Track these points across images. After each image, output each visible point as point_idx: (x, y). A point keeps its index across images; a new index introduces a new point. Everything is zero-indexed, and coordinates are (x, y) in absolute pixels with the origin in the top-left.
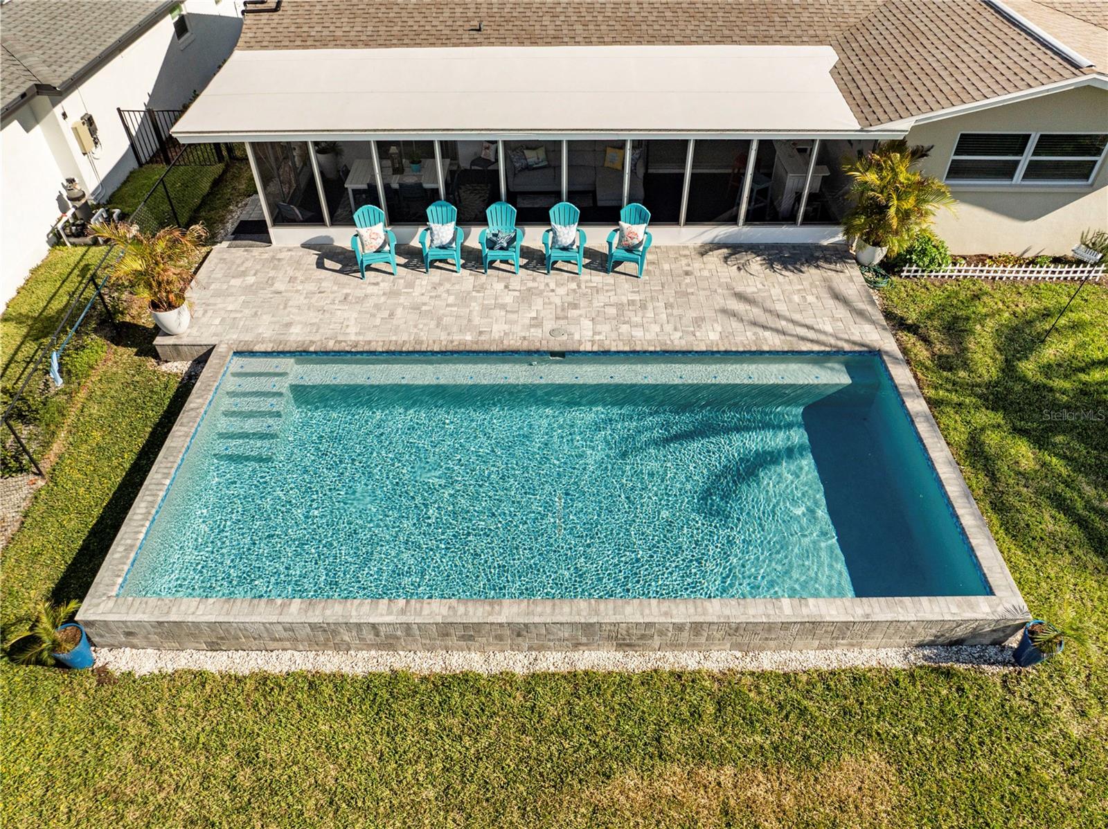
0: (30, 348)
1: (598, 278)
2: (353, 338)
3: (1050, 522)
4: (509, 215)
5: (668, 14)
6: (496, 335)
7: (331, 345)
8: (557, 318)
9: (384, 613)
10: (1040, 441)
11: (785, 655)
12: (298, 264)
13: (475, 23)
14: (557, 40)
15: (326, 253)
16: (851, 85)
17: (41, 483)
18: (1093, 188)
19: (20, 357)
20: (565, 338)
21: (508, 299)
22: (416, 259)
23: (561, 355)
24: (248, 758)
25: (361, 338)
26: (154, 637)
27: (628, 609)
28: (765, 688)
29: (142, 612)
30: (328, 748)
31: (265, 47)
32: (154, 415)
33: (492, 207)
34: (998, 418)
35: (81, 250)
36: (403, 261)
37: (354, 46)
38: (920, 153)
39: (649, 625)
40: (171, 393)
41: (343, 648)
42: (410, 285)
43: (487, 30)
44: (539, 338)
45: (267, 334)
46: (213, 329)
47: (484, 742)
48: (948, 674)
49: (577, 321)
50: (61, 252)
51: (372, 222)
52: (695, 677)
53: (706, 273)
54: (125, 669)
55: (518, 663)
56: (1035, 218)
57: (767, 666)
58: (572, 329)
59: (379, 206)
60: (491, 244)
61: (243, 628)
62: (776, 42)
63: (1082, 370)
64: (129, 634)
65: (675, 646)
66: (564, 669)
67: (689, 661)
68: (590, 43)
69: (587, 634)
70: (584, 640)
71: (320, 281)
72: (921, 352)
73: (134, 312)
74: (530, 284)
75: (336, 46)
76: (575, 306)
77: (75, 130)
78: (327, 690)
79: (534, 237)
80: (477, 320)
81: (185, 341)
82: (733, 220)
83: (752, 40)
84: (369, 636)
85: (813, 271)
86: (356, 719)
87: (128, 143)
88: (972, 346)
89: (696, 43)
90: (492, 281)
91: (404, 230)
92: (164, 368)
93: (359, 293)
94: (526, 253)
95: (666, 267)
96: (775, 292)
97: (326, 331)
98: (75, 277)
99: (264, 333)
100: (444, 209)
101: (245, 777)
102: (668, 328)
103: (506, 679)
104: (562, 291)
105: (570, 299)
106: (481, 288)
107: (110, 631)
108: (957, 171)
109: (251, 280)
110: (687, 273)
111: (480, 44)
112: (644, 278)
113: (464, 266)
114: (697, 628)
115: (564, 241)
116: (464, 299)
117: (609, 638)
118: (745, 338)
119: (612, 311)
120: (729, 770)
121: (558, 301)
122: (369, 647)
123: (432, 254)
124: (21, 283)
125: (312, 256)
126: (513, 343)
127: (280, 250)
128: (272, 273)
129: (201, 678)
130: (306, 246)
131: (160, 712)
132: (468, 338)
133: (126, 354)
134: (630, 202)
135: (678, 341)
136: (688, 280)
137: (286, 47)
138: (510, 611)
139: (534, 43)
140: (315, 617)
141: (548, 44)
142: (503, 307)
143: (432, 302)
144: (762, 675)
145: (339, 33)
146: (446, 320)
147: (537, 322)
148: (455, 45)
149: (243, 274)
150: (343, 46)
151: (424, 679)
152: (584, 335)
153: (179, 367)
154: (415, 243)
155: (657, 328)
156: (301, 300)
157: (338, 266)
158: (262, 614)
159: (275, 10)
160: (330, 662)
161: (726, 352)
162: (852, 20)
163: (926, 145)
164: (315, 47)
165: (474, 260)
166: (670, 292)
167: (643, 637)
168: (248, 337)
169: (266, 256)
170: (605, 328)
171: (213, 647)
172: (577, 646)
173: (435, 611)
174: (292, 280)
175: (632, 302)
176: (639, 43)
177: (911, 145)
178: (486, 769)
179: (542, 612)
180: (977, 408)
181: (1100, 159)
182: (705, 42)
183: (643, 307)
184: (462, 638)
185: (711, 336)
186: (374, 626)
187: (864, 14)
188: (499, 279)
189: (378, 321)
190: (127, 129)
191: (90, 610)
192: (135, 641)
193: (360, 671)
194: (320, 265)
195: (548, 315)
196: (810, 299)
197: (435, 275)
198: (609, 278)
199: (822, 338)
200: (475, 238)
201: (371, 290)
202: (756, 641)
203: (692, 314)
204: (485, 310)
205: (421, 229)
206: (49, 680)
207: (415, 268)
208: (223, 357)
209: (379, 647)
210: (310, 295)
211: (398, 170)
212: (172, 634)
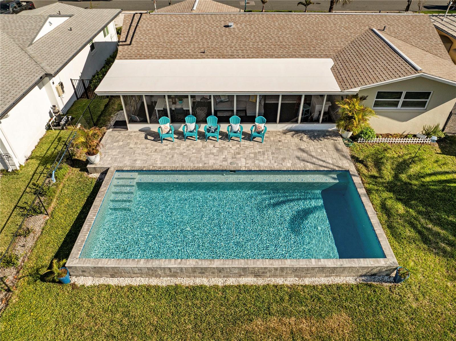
0: (41, 168)
1: (247, 143)
2: (159, 165)
3: (409, 232)
4: (215, 120)
5: (272, 46)
6: (210, 164)
7: (151, 168)
8: (233, 158)
9: (173, 264)
10: (406, 203)
11: (313, 279)
12: (138, 137)
13: (202, 50)
14: (232, 56)
15: (148, 133)
16: (338, 74)
17: (48, 218)
18: (426, 110)
19: (38, 171)
20: (235, 165)
21: (215, 151)
22: (181, 136)
23: (234, 172)
24: (126, 314)
25: (162, 165)
26: (92, 273)
27: (258, 263)
28: (306, 291)
29: (89, 264)
30: (154, 311)
31: (126, 59)
32: (88, 193)
33: (209, 117)
34: (391, 195)
35: (58, 132)
36: (176, 136)
37: (159, 58)
38: (363, 98)
39: (265, 268)
40: (93, 185)
41: (158, 276)
42: (179, 145)
43: (207, 53)
44: (226, 165)
45: (128, 164)
46: (108, 162)
47: (208, 309)
48: (370, 286)
49: (240, 159)
50: (50, 132)
51: (165, 122)
52: (282, 287)
53: (286, 141)
54: (81, 284)
55: (219, 282)
56: (407, 121)
57: (307, 283)
58: (238, 162)
59: (168, 116)
60: (209, 131)
61: (124, 269)
62: (311, 57)
63: (423, 177)
64: (83, 271)
65: (275, 276)
66: (236, 284)
67: (280, 281)
68: (244, 58)
69: (244, 272)
70: (243, 274)
71: (146, 144)
72: (364, 170)
73: (78, 155)
74: (223, 145)
75: (152, 58)
76: (239, 154)
77: (57, 88)
78: (153, 291)
79: (224, 128)
80: (203, 159)
81: (98, 166)
82: (296, 122)
83: (303, 56)
84: (168, 272)
85: (326, 140)
86: (163, 301)
87: (73, 91)
88: (383, 168)
89: (283, 57)
90: (209, 144)
91: (176, 125)
92: (90, 176)
93: (161, 148)
94: (221, 133)
95: (272, 139)
96: (312, 148)
97: (149, 163)
98: (56, 142)
99: (127, 163)
100: (191, 118)
101: (125, 321)
102: (273, 162)
103: (216, 287)
104: (234, 148)
105: (237, 151)
106: (205, 147)
107: (77, 270)
108: (377, 104)
109: (121, 143)
110: (280, 141)
111: (204, 58)
112: (264, 143)
113: (198, 138)
114: (282, 269)
115: (235, 129)
116: (199, 151)
117: (252, 273)
118: (300, 166)
119: (252, 155)
120: (293, 318)
121: (233, 152)
122: (167, 276)
123: (187, 134)
124: (37, 144)
125: (143, 135)
126: (216, 167)
127: (131, 132)
128: (129, 141)
129: (108, 287)
130: (141, 130)
131: (95, 299)
132: (201, 165)
133: (76, 170)
134: (259, 116)
135: (276, 167)
136: (280, 144)
137: (134, 59)
138: (217, 264)
139: (224, 58)
140: (149, 265)
141: (229, 58)
142: (213, 154)
143: (187, 152)
144: (306, 286)
145: (153, 53)
146: (193, 159)
147: (225, 160)
148: (195, 58)
149: (118, 141)
150: (155, 58)
151: (187, 287)
152: (242, 164)
153: (96, 175)
154: (181, 130)
155: (268, 162)
156: (140, 151)
157: (153, 138)
158: (130, 264)
159: (130, 44)
160: (154, 282)
161: (293, 171)
162: (339, 49)
163: (365, 96)
164: (144, 59)
165: (202, 136)
166: (273, 148)
167: (263, 273)
168: (121, 165)
169: (126, 134)
170: (250, 162)
171: (112, 276)
172: (240, 276)
173: (191, 263)
174: (136, 143)
175: (259, 152)
176: (262, 57)
177: (360, 96)
178: (209, 318)
179: (228, 264)
180: (383, 191)
181: (428, 100)
182: (286, 57)
183: (264, 154)
184: (200, 273)
185: (288, 165)
186: (170, 269)
187: (344, 46)
188: (211, 143)
189: (168, 159)
190: (74, 86)
191: (70, 263)
192: (85, 274)
193: (164, 285)
194: (146, 138)
195: (229, 157)
196: (324, 151)
197: (188, 142)
198: (251, 143)
199: (328, 165)
200: (203, 128)
201: (165, 147)
202: (303, 274)
203: (281, 157)
204: (207, 155)
205: (183, 125)
206: (55, 288)
207: (180, 139)
208: (112, 172)
209: (171, 276)
210: (143, 149)
211: (174, 103)
212: (99, 271)
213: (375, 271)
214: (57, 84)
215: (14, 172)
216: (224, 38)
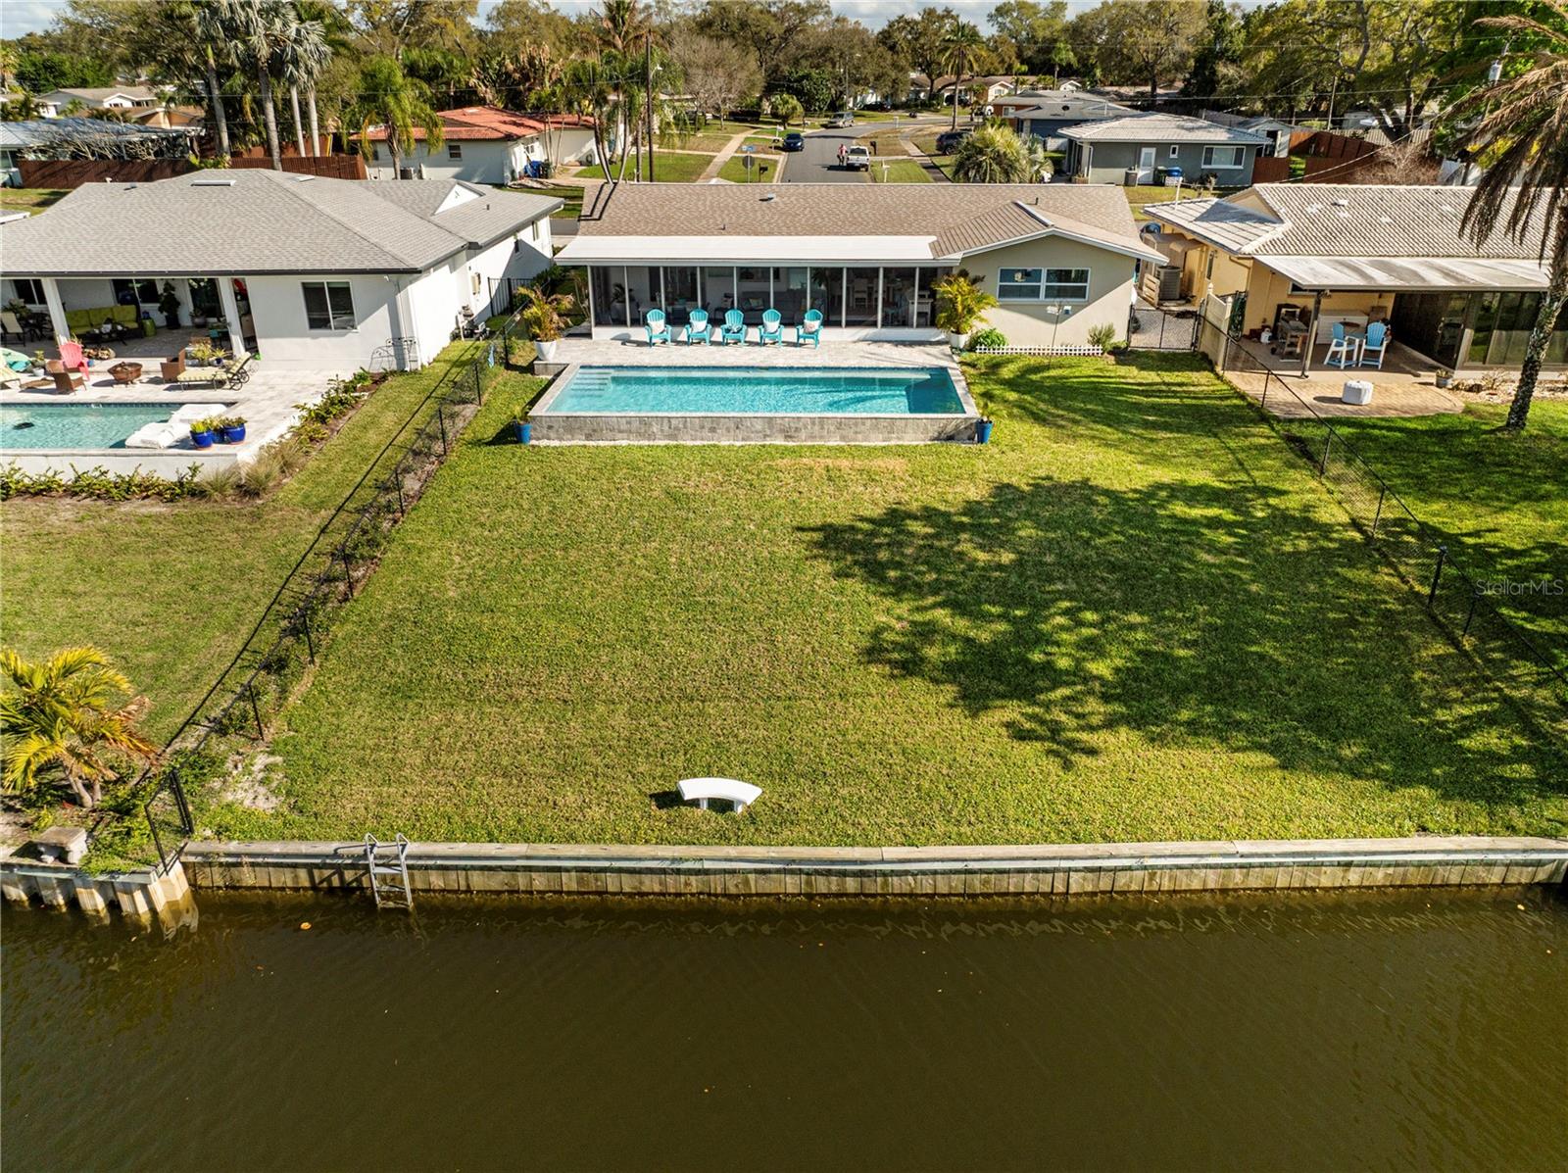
0: (457, 369)
1: (791, 348)
2: (648, 361)
4: (738, 319)
5: (839, 223)
7: (636, 364)
8: (764, 358)
10: (1025, 393)
12: (610, 344)
13: (721, 226)
14: (771, 233)
15: (627, 341)
16: (936, 246)
17: (481, 407)
18: (1088, 303)
19: (453, 371)
20: (769, 363)
21: (737, 354)
25: (652, 363)
26: (561, 431)
31: (594, 235)
33: (729, 314)
34: (1004, 387)
35: (472, 341)
36: (675, 344)
37: (649, 235)
38: (977, 280)
40: (542, 386)
42: (679, 350)
43: (729, 229)
44: (753, 363)
45: (598, 362)
46: (566, 360)
49: (776, 359)
50: (456, 343)
51: (657, 323)
53: (856, 348)
54: (545, 445)
58: (773, 361)
60: (728, 331)
61: (606, 421)
62: (902, 234)
63: (1065, 378)
64: (549, 428)
68: (790, 235)
69: (770, 427)
70: (768, 432)
71: (625, 349)
72: (973, 371)
74: (750, 350)
75: (638, 235)
76: (775, 356)
77: (473, 278)
80: (718, 359)
81: (551, 362)
82: (874, 324)
83: (888, 234)
84: (666, 428)
85: (922, 347)
87: (489, 301)
88: (1003, 370)
89: (854, 235)
91: (677, 329)
92: (538, 377)
93: (649, 351)
94: (748, 342)
95: (832, 346)
96: (895, 353)
97: (632, 361)
98: (472, 350)
99: (596, 362)
100: (700, 313)
102: (828, 361)
104: (768, 352)
106: (721, 351)
107: (541, 426)
108: (1003, 292)
109: (582, 347)
110: (844, 348)
111: (724, 235)
112: (818, 348)
115: (771, 330)
116: (711, 353)
119: (798, 357)
121: (765, 354)
122: (665, 438)
125: (618, 342)
127: (600, 337)
128: (596, 346)
130: (615, 336)
133: (518, 374)
134: (812, 308)
135: (832, 363)
137: (608, 234)
139: (757, 235)
140: (642, 415)
141: (765, 235)
142: (734, 355)
143: (692, 354)
145: (639, 230)
146: (701, 359)
147: (752, 359)
148: (709, 235)
149: (579, 346)
150: (642, 235)
152: (780, 362)
153: (546, 377)
155: (822, 361)
156: (616, 353)
157: (636, 345)
159: (599, 219)
162: (951, 225)
163: (981, 276)
168: (585, 362)
169: (590, 342)
170: (792, 361)
171: (588, 438)
172: (765, 437)
174: (609, 348)
175: (809, 355)
176: (819, 235)
177: (971, 275)
180: (995, 385)
181: (1087, 285)
182: (860, 235)
185: (852, 363)
187: (960, 223)
188: (732, 348)
189: (662, 359)
190: (491, 291)
192: (551, 434)
194: (623, 345)
195: (760, 357)
196: (914, 354)
197: (692, 347)
198: (797, 350)
201: (656, 351)
202: (852, 434)
203: (843, 357)
204: (725, 356)
205: (686, 327)
208: (573, 368)
210: (620, 352)
211: (672, 304)
212: (571, 425)
213: (950, 428)
214: (472, 273)
215: (415, 372)
216: (759, 214)
